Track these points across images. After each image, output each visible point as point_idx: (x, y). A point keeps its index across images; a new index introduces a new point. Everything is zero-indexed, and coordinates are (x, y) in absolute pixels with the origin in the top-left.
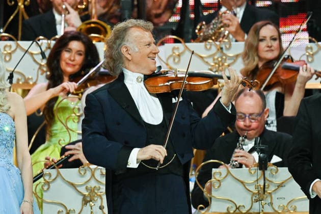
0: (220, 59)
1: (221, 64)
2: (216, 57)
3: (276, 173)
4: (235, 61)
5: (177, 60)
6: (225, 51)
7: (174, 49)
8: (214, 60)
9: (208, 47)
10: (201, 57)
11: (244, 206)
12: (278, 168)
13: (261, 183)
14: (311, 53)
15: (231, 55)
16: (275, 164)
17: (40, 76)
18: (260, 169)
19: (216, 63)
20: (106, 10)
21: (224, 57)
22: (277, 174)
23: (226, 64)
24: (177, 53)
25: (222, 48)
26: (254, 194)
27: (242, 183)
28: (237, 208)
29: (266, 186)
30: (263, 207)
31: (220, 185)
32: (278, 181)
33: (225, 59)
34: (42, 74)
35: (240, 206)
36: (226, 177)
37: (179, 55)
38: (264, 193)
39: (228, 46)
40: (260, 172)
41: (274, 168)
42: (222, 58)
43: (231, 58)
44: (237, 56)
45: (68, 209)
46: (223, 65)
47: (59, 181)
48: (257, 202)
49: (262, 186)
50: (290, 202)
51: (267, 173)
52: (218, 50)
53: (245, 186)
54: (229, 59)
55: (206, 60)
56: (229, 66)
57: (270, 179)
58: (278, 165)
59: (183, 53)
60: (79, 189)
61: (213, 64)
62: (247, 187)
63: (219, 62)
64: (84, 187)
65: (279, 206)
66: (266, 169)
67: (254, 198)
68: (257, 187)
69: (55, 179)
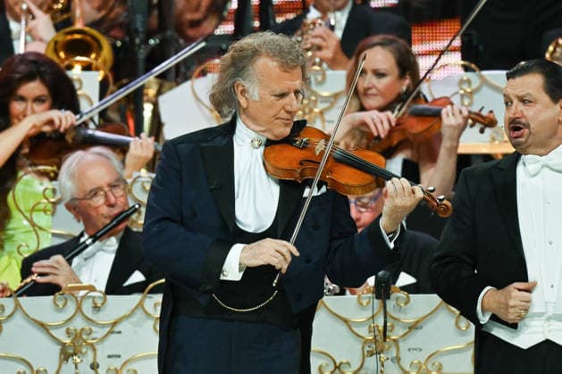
0: (305, 102)
1: (307, 110)
3: (406, 303)
4: (332, 105)
6: (314, 87)
11: (348, 363)
12: (410, 295)
13: (380, 322)
14: (469, 90)
15: (325, 94)
16: (404, 288)
18: (377, 298)
20: (103, 13)
21: (313, 98)
22: (409, 305)
23: (316, 110)
26: (366, 342)
27: (346, 321)
28: (337, 367)
29: (388, 328)
30: (383, 365)
32: (409, 319)
33: (315, 102)
35: (341, 363)
38: (385, 341)
39: (320, 78)
40: (377, 302)
41: (402, 295)
42: (309, 99)
43: (325, 99)
44: (336, 96)
45: (35, 368)
46: (311, 111)
47: (18, 318)
48: (372, 355)
49: (381, 328)
50: (430, 356)
51: (390, 304)
53: (350, 328)
54: (322, 102)
56: (321, 113)
57: (395, 316)
58: (408, 289)
60: (52, 332)
62: (354, 329)
63: (304, 106)
64: (65, 329)
65: (412, 363)
66: (389, 298)
67: (367, 349)
68: (372, 330)
69: (11, 315)
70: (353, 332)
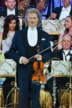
0: (59, 25)
2: (58, 25)
5: (45, 25)
6: (61, 23)
7: (45, 21)
8: (57, 25)
9: (56, 21)
10: (53, 25)
11: (65, 73)
15: (63, 24)
17: (1, 29)
18: (70, 61)
19: (58, 27)
21: (61, 25)
23: (61, 27)
24: (46, 23)
25: (60, 22)
27: (64, 65)
28: (63, 74)
30: (71, 73)
31: (57, 66)
34: (2, 28)
36: (59, 63)
37: (46, 24)
38: (71, 69)
39: (62, 21)
42: (60, 25)
45: (8, 72)
48: (69, 72)
49: (71, 67)
52: (59, 22)
53: (65, 66)
55: (55, 25)
56: (62, 28)
59: (48, 23)
60: (11, 66)
61: (57, 27)
63: (59, 26)
64: (14, 65)
67: (68, 70)
68: (69, 67)
69: (4, 62)
70: (66, 67)
